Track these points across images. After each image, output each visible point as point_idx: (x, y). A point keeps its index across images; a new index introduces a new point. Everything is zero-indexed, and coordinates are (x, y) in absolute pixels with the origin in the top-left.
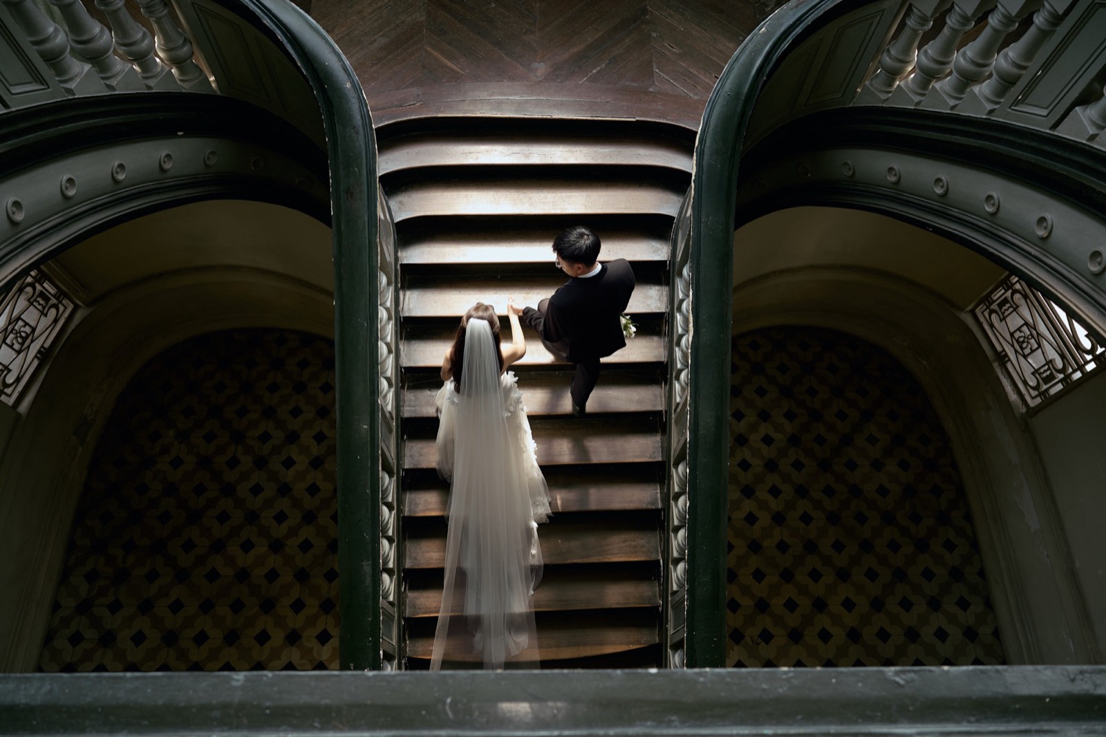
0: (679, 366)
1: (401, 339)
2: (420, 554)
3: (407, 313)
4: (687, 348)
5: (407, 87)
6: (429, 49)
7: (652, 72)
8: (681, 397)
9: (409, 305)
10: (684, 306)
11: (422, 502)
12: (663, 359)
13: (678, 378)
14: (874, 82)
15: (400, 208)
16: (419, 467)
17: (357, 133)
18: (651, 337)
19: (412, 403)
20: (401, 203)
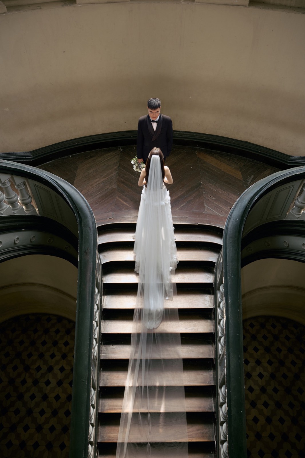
0: (220, 335)
1: (102, 320)
2: (105, 434)
3: (104, 307)
4: (224, 326)
5: (109, 212)
6: (117, 198)
7: (204, 206)
8: (221, 351)
9: (105, 303)
10: (221, 305)
11: (107, 405)
12: (213, 331)
13: (220, 341)
14: (293, 211)
15: (104, 258)
16: (106, 386)
17: (90, 230)
18: (207, 320)
19: (105, 352)
20: (104, 256)
